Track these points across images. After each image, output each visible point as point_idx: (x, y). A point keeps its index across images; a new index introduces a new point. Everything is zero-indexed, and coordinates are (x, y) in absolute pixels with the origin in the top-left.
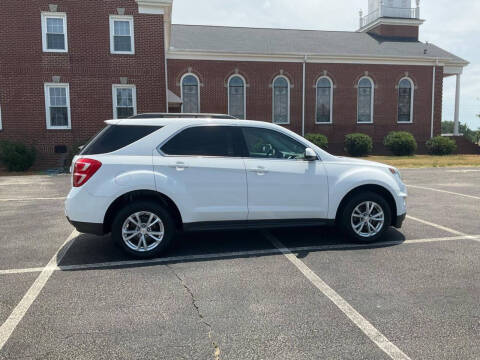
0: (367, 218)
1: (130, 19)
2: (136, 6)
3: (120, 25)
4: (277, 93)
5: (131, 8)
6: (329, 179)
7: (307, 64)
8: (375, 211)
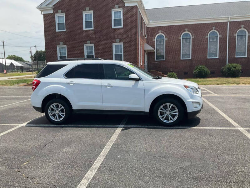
0: (168, 113)
1: (121, 10)
2: (124, 3)
3: (117, 13)
4: (211, 40)
5: (122, 5)
6: (145, 90)
7: (230, 22)
8: (173, 109)
